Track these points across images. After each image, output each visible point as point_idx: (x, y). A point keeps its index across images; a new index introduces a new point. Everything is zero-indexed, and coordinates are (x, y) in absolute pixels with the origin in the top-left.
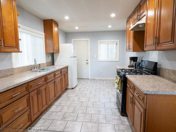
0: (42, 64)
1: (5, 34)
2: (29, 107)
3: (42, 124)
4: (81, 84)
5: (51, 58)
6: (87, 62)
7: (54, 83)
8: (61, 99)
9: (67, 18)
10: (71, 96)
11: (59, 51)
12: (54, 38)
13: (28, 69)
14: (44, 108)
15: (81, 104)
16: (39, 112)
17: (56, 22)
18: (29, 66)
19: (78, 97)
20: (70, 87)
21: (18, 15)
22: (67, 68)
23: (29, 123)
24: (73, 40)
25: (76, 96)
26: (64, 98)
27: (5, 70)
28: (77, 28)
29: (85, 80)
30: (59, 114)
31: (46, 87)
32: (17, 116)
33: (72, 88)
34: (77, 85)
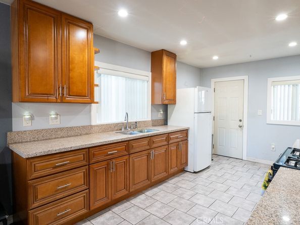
0: (143, 121)
1: (72, 78)
2: (87, 186)
3: (106, 219)
4: (217, 168)
5: (162, 112)
6: (241, 124)
7: (148, 156)
8: (162, 187)
9: (183, 43)
10: (183, 186)
11: (175, 101)
12: (164, 80)
13: (116, 128)
14: (119, 195)
15: (190, 207)
16: (108, 198)
17: (172, 53)
18: (117, 124)
19: (193, 192)
20: (190, 168)
21: (96, 52)
22: (185, 132)
23: (84, 211)
24: (213, 81)
25: (193, 189)
26: (167, 187)
27: (79, 127)
28: (215, 58)
29: (233, 159)
30: (140, 212)
31: (126, 159)
32: (62, 195)
33: (195, 172)
34: (208, 168)
